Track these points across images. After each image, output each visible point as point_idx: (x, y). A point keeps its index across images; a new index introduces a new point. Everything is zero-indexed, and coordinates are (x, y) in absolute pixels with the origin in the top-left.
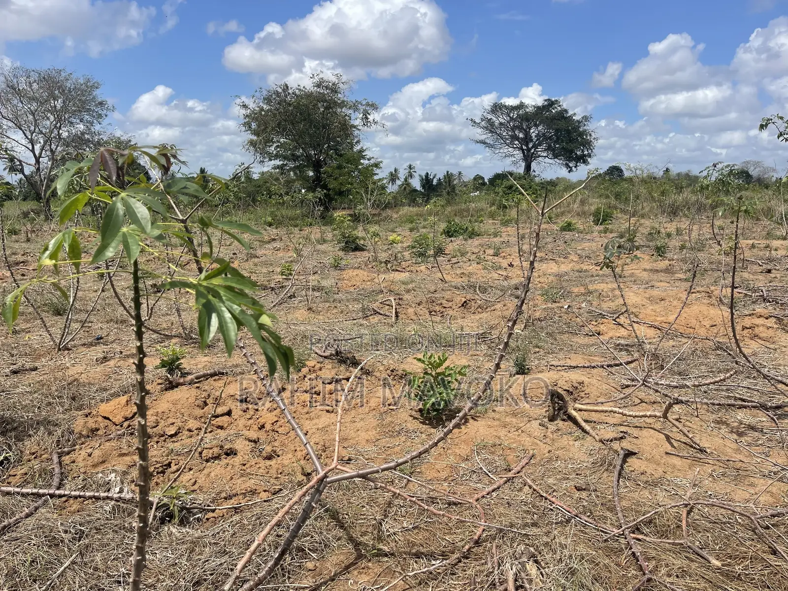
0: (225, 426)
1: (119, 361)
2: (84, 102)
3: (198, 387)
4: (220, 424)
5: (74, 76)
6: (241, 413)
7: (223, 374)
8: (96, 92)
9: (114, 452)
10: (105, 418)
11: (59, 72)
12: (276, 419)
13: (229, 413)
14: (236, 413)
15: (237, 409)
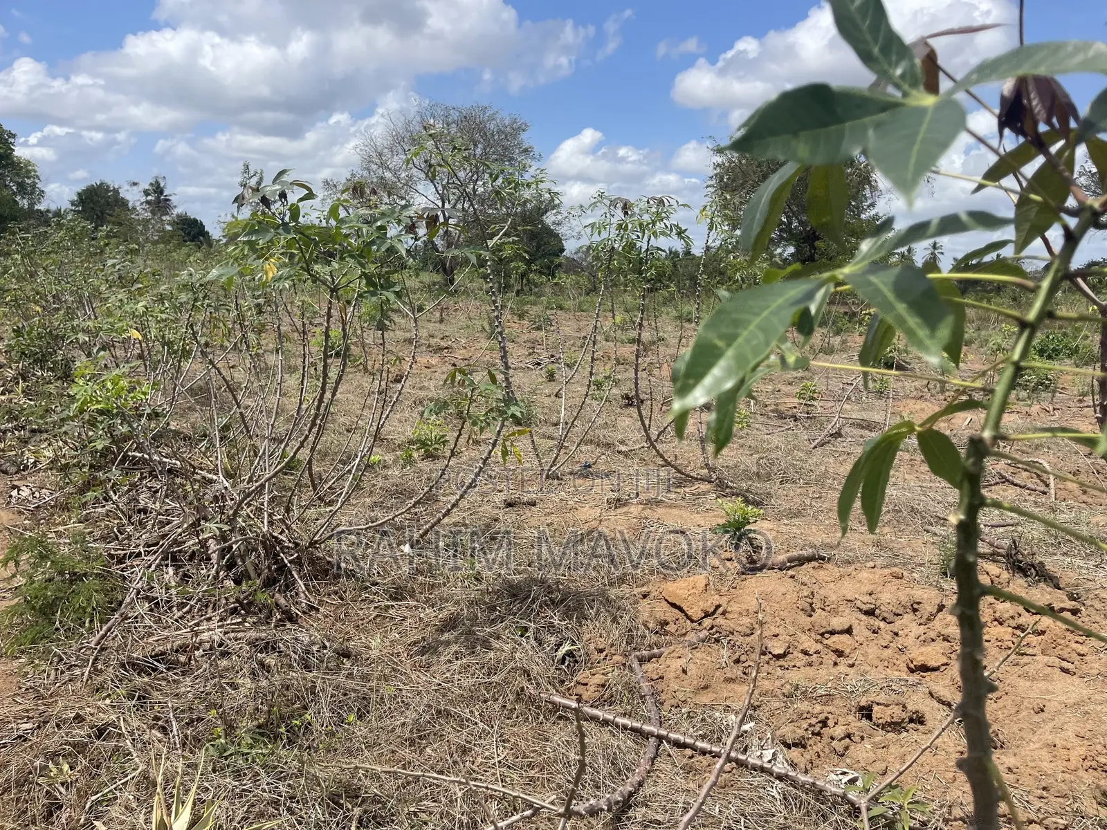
0: (847, 651)
1: (644, 509)
2: (506, 149)
3: (792, 577)
4: (840, 647)
5: (499, 116)
6: (869, 633)
7: (823, 559)
8: (523, 136)
9: (718, 674)
10: (674, 605)
11: (484, 109)
12: (945, 660)
13: (849, 631)
14: (861, 632)
15: (861, 624)
